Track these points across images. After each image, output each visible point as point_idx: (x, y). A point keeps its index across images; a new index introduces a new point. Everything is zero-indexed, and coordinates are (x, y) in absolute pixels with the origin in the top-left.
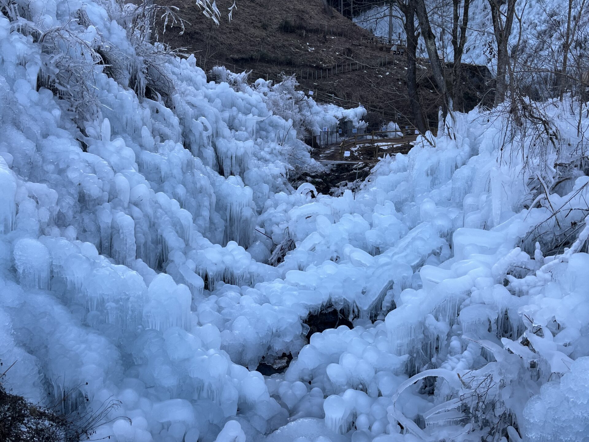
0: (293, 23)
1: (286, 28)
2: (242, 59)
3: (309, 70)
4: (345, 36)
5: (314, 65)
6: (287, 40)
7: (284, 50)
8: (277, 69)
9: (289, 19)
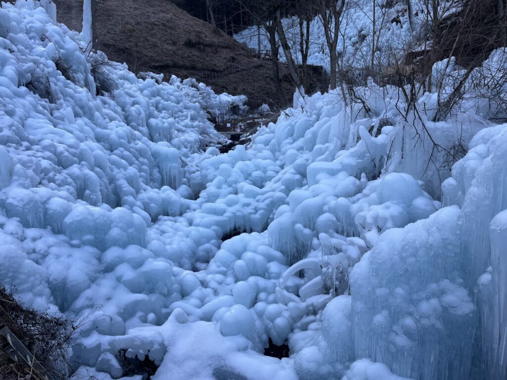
0: (194, 41)
1: (189, 44)
2: (161, 66)
3: (207, 72)
4: (230, 48)
5: (211, 69)
6: (191, 52)
7: (189, 59)
8: (185, 72)
9: (191, 38)
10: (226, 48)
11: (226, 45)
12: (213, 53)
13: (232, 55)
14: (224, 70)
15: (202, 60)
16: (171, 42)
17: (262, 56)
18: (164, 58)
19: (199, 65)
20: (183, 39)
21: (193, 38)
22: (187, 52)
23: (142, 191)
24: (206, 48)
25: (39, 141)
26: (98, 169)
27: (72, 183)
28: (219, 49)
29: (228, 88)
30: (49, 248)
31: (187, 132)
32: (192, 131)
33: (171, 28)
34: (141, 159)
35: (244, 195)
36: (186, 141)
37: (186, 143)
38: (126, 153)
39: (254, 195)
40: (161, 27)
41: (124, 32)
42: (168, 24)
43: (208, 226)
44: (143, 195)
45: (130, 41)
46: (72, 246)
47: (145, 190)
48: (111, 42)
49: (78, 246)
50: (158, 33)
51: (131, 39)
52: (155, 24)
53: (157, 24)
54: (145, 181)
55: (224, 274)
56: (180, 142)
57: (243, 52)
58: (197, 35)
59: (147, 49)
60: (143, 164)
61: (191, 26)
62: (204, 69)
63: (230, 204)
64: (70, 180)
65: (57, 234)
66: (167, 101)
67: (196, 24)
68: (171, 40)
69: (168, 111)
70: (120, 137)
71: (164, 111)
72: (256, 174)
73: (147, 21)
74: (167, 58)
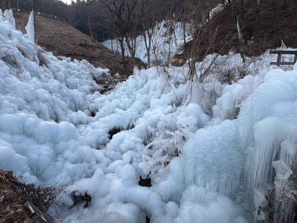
0: (83, 44)
1: (81, 45)
2: (68, 54)
3: (90, 58)
4: (100, 48)
5: (92, 56)
6: (82, 49)
7: (81, 52)
8: (80, 57)
9: (82, 42)
10: (99, 48)
11: (98, 47)
12: (93, 50)
13: (101, 51)
14: (98, 57)
15: (87, 53)
16: (72, 43)
17: (115, 52)
18: (70, 51)
19: (87, 55)
20: (78, 43)
21: (83, 42)
22: (80, 48)
23: (68, 113)
24: (89, 47)
28: (95, 48)
29: (100, 65)
31: (85, 85)
33: (72, 37)
34: (66, 98)
35: (118, 114)
37: (84, 90)
38: (58, 94)
40: (67, 36)
41: (49, 37)
42: (70, 35)
43: (102, 128)
44: (69, 115)
45: (52, 42)
48: (43, 42)
50: (66, 39)
51: (53, 41)
52: (64, 35)
53: (65, 35)
55: (115, 151)
56: (81, 89)
57: (106, 50)
58: (85, 41)
59: (61, 46)
61: (82, 37)
62: (89, 57)
66: (74, 71)
67: (84, 37)
70: (55, 87)
71: (73, 75)
73: (60, 33)
74: (71, 51)
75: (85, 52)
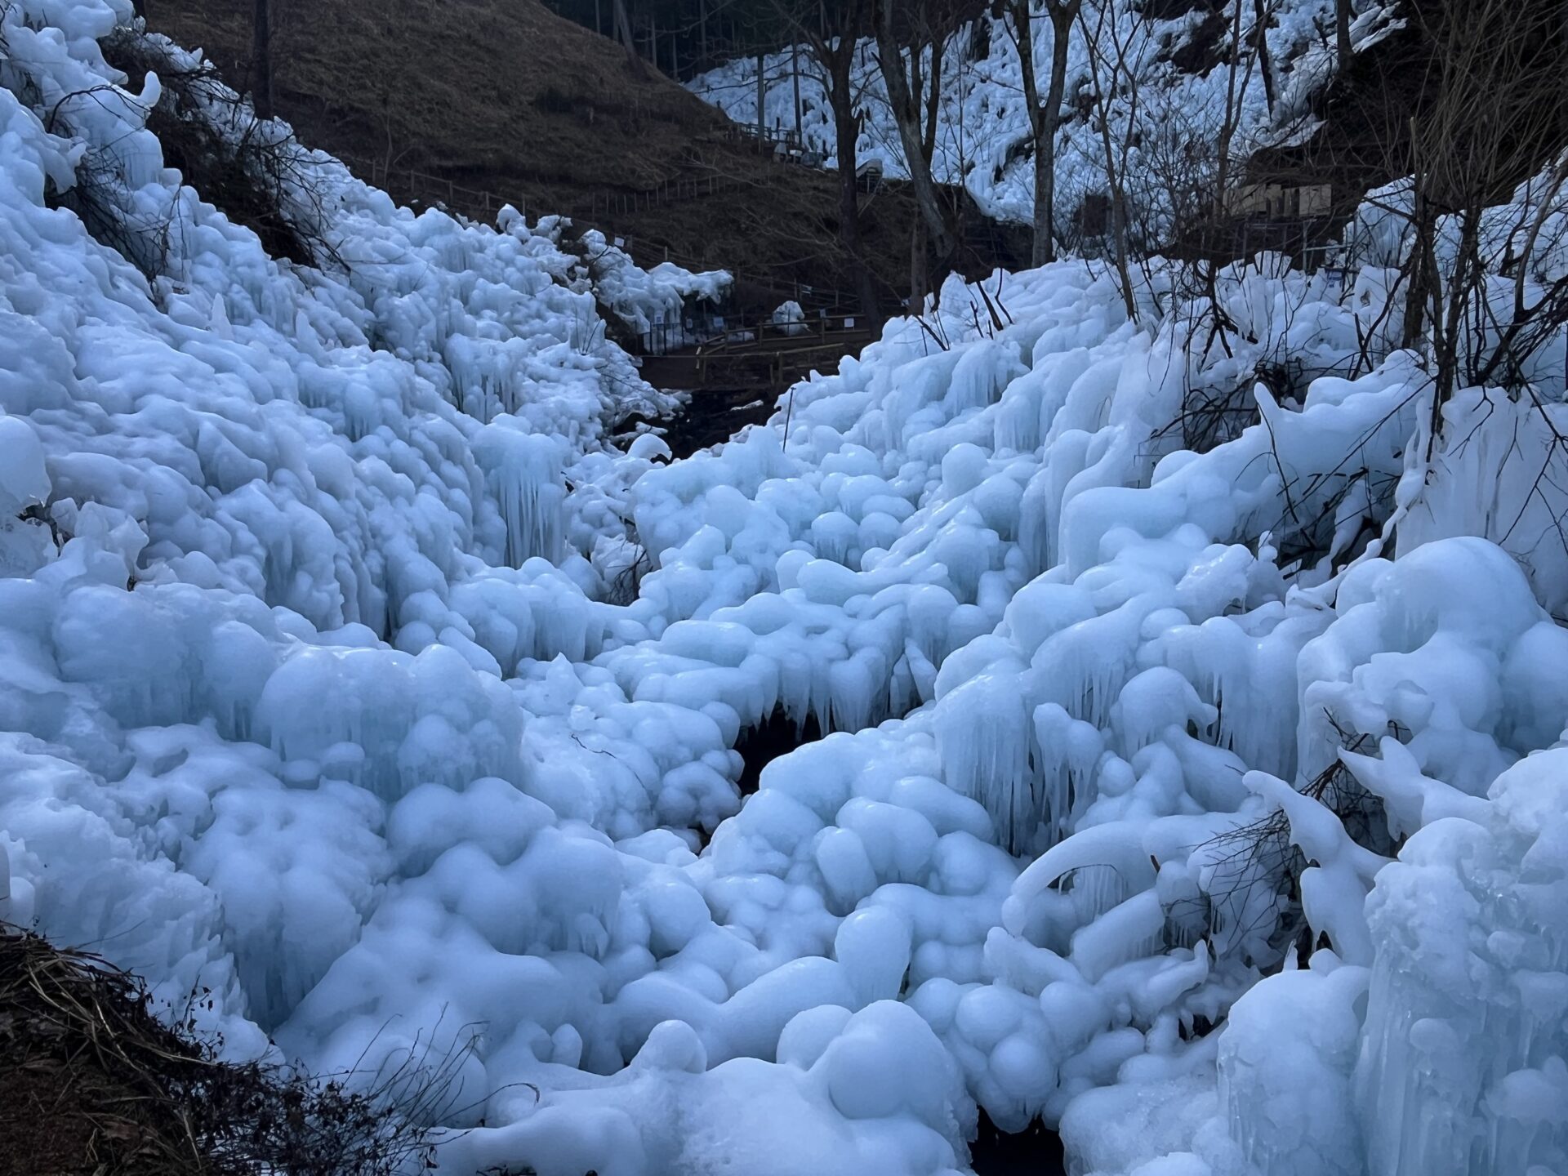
0: (565, 92)
1: (551, 102)
3: (608, 194)
4: (677, 121)
5: (617, 183)
6: (556, 129)
7: (552, 149)
8: (536, 193)
9: (557, 83)
10: (667, 118)
11: (665, 110)
12: (627, 133)
15: (590, 155)
16: (494, 93)
17: (780, 148)
18: (473, 145)
19: (583, 171)
20: (533, 86)
21: (563, 84)
22: (544, 126)
23: (463, 574)
24: (604, 117)
25: (136, 397)
26: (327, 500)
27: (252, 546)
28: (644, 122)
29: (674, 244)
30: (212, 794)
31: (566, 384)
32: (579, 380)
33: (491, 52)
34: (448, 468)
35: (804, 595)
36: (564, 410)
37: (564, 419)
38: (400, 446)
39: (836, 598)
40: (463, 47)
41: (347, 58)
42: (482, 38)
43: (693, 704)
44: (466, 590)
45: (363, 87)
46: (290, 785)
47: (469, 572)
48: (305, 88)
49: (312, 786)
50: (451, 65)
51: (368, 81)
52: (442, 37)
53: (449, 37)
54: (460, 541)
55: (783, 875)
56: (547, 414)
57: (718, 134)
58: (573, 76)
59: (419, 112)
60: (451, 484)
61: (559, 46)
62: (599, 185)
63: (761, 627)
64: (246, 536)
65: (233, 740)
66: (496, 283)
67: (571, 41)
68: (494, 88)
69: (500, 314)
70: (381, 394)
71: (488, 313)
72: (828, 523)
73: (418, 24)
74: (481, 146)
75: (577, 151)
